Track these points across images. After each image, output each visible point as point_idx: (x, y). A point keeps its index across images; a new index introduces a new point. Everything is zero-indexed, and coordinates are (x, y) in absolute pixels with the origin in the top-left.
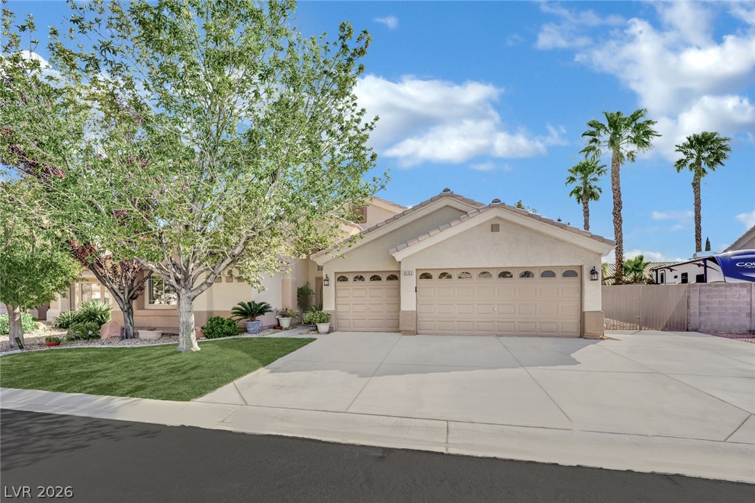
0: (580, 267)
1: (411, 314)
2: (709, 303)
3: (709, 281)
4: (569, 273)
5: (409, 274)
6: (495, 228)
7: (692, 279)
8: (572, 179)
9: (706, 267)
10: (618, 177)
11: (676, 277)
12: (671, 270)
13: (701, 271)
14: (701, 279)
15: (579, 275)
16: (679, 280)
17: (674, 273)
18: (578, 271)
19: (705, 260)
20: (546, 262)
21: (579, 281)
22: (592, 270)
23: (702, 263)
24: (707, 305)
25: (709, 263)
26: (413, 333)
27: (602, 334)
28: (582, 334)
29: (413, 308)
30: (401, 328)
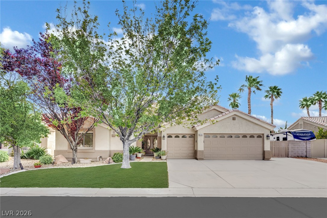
0: (263, 134)
1: (202, 152)
2: (294, 147)
3: (288, 139)
4: (259, 136)
5: (201, 135)
6: (234, 119)
7: (281, 139)
8: (230, 99)
9: (287, 135)
10: (250, 100)
11: (274, 138)
12: (273, 136)
13: (285, 136)
14: (285, 139)
15: (262, 137)
16: (276, 139)
17: (274, 137)
18: (262, 135)
19: (286, 133)
20: (252, 132)
21: (262, 139)
22: (267, 136)
23: (285, 133)
24: (294, 148)
25: (288, 133)
26: (202, 159)
27: (270, 159)
28: (264, 159)
29: (203, 149)
30: (198, 157)
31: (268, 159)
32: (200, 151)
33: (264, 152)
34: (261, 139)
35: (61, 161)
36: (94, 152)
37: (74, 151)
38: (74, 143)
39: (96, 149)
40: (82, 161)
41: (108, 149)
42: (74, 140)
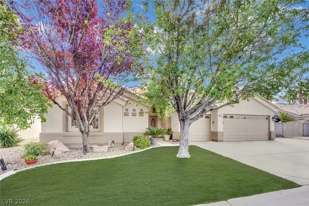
0: (269, 116)
1: (222, 133)
5: (221, 116)
15: (268, 118)
26: (222, 141)
27: (274, 139)
28: (270, 139)
29: (222, 131)
30: (218, 139)
31: (273, 140)
32: (220, 132)
33: (270, 133)
34: (268, 120)
35: (61, 150)
36: (103, 135)
37: (86, 135)
38: (87, 122)
39: (105, 131)
40: (96, 148)
41: (121, 131)
42: (88, 118)
